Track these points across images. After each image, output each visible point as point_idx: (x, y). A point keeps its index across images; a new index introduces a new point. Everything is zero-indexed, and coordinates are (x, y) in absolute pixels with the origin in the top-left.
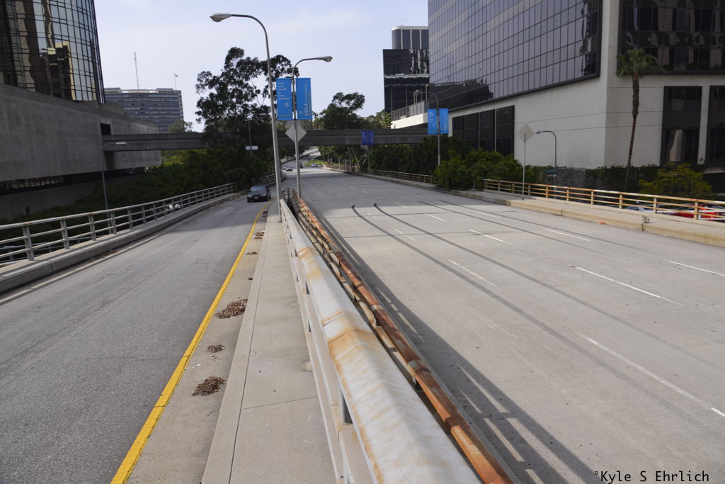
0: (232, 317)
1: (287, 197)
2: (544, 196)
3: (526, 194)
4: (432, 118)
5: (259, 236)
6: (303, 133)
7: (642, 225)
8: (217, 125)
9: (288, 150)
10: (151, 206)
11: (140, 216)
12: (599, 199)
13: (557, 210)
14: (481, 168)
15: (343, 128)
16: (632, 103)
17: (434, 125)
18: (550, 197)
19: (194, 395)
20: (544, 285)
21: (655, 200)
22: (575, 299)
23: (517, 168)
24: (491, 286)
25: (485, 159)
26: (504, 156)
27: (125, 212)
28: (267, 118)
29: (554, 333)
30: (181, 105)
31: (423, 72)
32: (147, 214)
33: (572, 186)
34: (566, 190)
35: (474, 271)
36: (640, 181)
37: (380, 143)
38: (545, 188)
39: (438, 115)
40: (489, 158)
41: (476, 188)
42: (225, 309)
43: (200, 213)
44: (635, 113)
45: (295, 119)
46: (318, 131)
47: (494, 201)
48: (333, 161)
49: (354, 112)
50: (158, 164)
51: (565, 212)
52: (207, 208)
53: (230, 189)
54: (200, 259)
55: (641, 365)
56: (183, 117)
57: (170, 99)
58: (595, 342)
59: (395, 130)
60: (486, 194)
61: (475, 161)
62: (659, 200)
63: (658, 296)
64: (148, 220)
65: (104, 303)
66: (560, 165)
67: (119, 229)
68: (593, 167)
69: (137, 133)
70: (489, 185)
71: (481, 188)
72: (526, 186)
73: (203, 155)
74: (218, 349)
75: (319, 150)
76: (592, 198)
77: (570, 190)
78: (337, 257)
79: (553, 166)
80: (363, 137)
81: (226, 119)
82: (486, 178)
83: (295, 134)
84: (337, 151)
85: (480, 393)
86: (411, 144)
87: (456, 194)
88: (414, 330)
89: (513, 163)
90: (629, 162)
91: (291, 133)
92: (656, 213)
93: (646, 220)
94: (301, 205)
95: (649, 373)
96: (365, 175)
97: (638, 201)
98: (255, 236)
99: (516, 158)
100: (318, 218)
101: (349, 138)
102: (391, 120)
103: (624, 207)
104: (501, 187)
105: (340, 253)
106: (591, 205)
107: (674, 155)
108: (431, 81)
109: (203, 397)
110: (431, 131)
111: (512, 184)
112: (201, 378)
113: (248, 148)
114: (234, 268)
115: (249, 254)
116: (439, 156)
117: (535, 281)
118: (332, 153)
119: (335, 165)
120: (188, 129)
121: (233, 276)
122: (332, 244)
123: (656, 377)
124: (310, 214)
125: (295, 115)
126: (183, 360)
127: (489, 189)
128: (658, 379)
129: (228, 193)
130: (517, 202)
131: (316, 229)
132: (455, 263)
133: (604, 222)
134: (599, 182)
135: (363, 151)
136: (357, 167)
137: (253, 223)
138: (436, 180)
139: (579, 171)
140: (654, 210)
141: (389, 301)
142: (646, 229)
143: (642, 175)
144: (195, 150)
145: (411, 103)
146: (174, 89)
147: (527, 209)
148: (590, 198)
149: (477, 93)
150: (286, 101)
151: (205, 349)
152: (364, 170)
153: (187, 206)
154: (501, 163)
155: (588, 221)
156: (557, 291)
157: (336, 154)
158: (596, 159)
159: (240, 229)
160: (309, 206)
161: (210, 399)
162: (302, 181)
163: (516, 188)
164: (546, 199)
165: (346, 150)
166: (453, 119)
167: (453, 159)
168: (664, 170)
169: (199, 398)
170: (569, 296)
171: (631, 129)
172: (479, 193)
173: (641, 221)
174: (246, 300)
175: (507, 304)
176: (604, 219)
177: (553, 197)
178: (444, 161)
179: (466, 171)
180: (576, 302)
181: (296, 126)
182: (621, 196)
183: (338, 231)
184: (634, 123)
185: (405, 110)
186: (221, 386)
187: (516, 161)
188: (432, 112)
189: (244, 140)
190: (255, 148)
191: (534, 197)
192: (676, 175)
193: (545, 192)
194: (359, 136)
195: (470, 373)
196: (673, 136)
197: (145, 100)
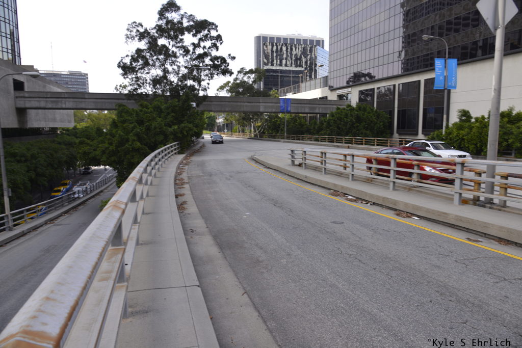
50: (71, 126)
57: (79, 80)
146: (82, 72)
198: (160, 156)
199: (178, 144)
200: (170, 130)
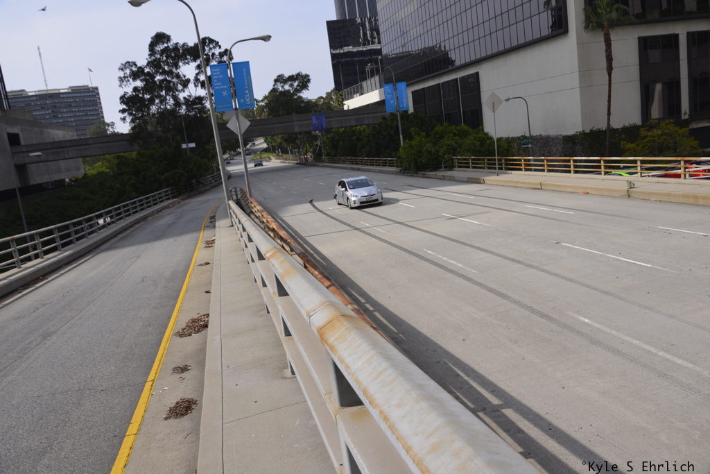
0: (193, 335)
1: (235, 198)
2: (521, 170)
3: (501, 169)
4: (389, 94)
5: (210, 244)
6: (246, 124)
7: (628, 191)
8: (145, 123)
9: (231, 144)
10: (80, 223)
11: (69, 235)
12: (580, 167)
13: (536, 184)
14: (449, 145)
15: (289, 114)
16: (605, 59)
17: (392, 102)
18: (526, 170)
19: (166, 419)
20: (529, 266)
21: (639, 162)
22: (563, 277)
23: (488, 141)
24: (472, 273)
25: (452, 135)
26: (473, 128)
27: (50, 232)
28: (203, 110)
29: (544, 316)
30: (100, 103)
31: (373, 43)
32: (77, 232)
33: (550, 156)
34: (543, 161)
35: (452, 259)
36: (622, 143)
37: (334, 127)
38: (520, 160)
39: (395, 89)
40: (457, 133)
41: (445, 167)
42: (184, 327)
43: (137, 226)
44: (610, 69)
45: (236, 109)
46: (261, 120)
47: (466, 180)
48: (282, 152)
49: (299, 95)
50: (80, 174)
51: (545, 185)
52: (144, 218)
53: (168, 195)
54: (146, 277)
55: (636, 339)
56: (103, 117)
57: (87, 98)
58: (586, 320)
59: (348, 110)
60: (457, 173)
61: (442, 137)
62: (643, 162)
63: (649, 265)
64: (78, 239)
65: (45, 336)
66: (534, 133)
67: (46, 252)
68: (571, 132)
69: (52, 141)
70: (458, 163)
71: (451, 168)
72: (499, 160)
73: (132, 159)
74: (184, 369)
75: (265, 141)
76: (572, 166)
77: (547, 160)
78: (301, 258)
79: (527, 135)
80: (314, 121)
81: (154, 114)
82: (455, 156)
83: (238, 125)
84: (286, 140)
85: (472, 387)
86: (368, 125)
87: (425, 177)
88: (394, 329)
89: (484, 136)
90: (609, 124)
91: (233, 125)
92: (641, 176)
93: (631, 185)
94: (253, 205)
95: (645, 346)
96: (321, 164)
97: (622, 165)
98: (205, 245)
99: (486, 130)
100: (273, 217)
101: (298, 124)
102: (343, 100)
103: (606, 173)
104: (473, 163)
105: (303, 253)
106: (572, 175)
107: (655, 112)
108: (384, 52)
109: (177, 420)
110: (390, 108)
111: (484, 160)
112: (171, 401)
113: (184, 146)
114: (186, 282)
115: (201, 265)
116: (401, 136)
117: (519, 262)
118: (281, 143)
119: (285, 156)
120: (110, 130)
121: (187, 291)
122: (293, 244)
123: (652, 349)
124: (264, 214)
125: (235, 104)
126: (148, 385)
127: (459, 167)
128: (655, 352)
129: (167, 199)
130: (491, 178)
131: (273, 230)
132: (430, 252)
133: (588, 191)
134: (578, 148)
135: (316, 138)
136: (309, 155)
137: (200, 230)
138: (401, 162)
139: (556, 138)
140: (639, 174)
141: (363, 301)
142: (633, 195)
143: (623, 136)
144: (122, 154)
145: (364, 79)
146: (90, 86)
147: (503, 186)
148: (570, 167)
149: (436, 61)
150: (224, 90)
151: (170, 371)
152: (318, 159)
153: (121, 219)
154: (471, 137)
155: (570, 192)
156: (543, 271)
157: (285, 145)
158: (572, 122)
159: (186, 239)
160: (261, 205)
161: (185, 422)
162: (250, 178)
163: (489, 164)
164: (523, 172)
165: (297, 138)
166: (413, 92)
167: (417, 138)
168: (647, 128)
169: (173, 421)
170: (555, 275)
171: (607, 86)
172: (449, 173)
173: (626, 187)
174: (208, 315)
175: (491, 290)
176: (587, 188)
177: (530, 170)
178: (407, 141)
179: (433, 149)
180: (563, 280)
181: (237, 117)
182: (602, 162)
183: (297, 230)
184: (610, 80)
185: (357, 88)
186: (194, 406)
187: (486, 134)
188: (388, 88)
189: (179, 137)
190: (192, 145)
191: (510, 172)
192: (660, 132)
193: (520, 165)
194: (310, 121)
195: (459, 368)
196: (654, 90)
197: (57, 101)
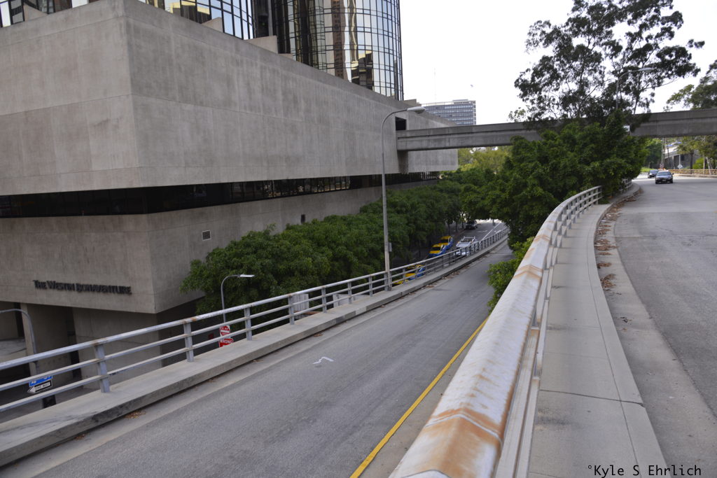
50: (454, 169)
57: (465, 110)
146: (469, 100)
197: (441, 111)
198: (573, 207)
199: (599, 189)
200: (588, 168)
